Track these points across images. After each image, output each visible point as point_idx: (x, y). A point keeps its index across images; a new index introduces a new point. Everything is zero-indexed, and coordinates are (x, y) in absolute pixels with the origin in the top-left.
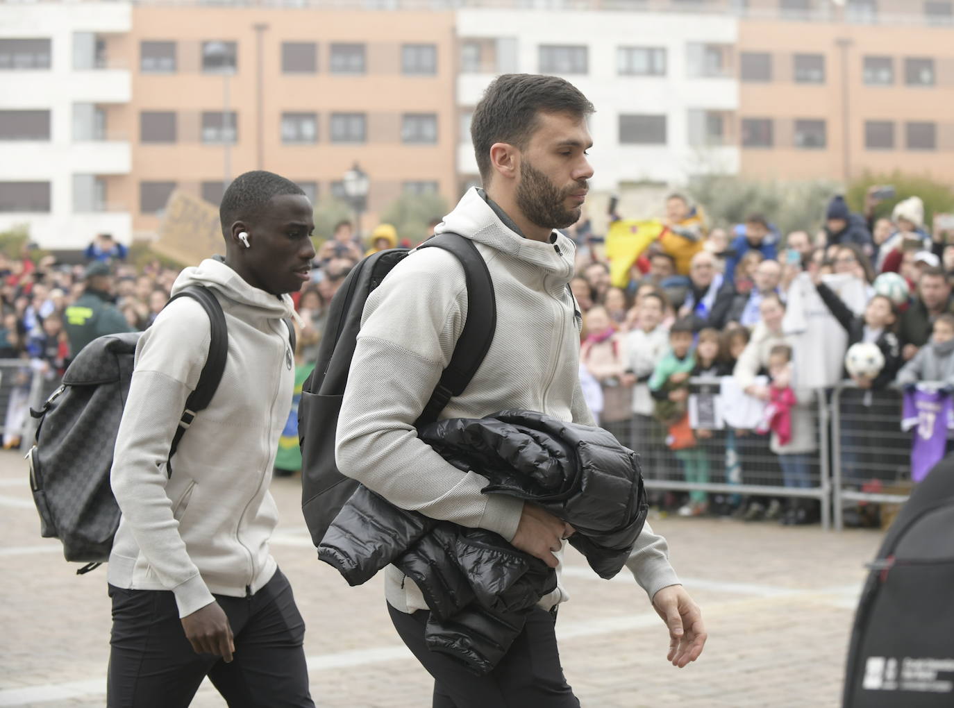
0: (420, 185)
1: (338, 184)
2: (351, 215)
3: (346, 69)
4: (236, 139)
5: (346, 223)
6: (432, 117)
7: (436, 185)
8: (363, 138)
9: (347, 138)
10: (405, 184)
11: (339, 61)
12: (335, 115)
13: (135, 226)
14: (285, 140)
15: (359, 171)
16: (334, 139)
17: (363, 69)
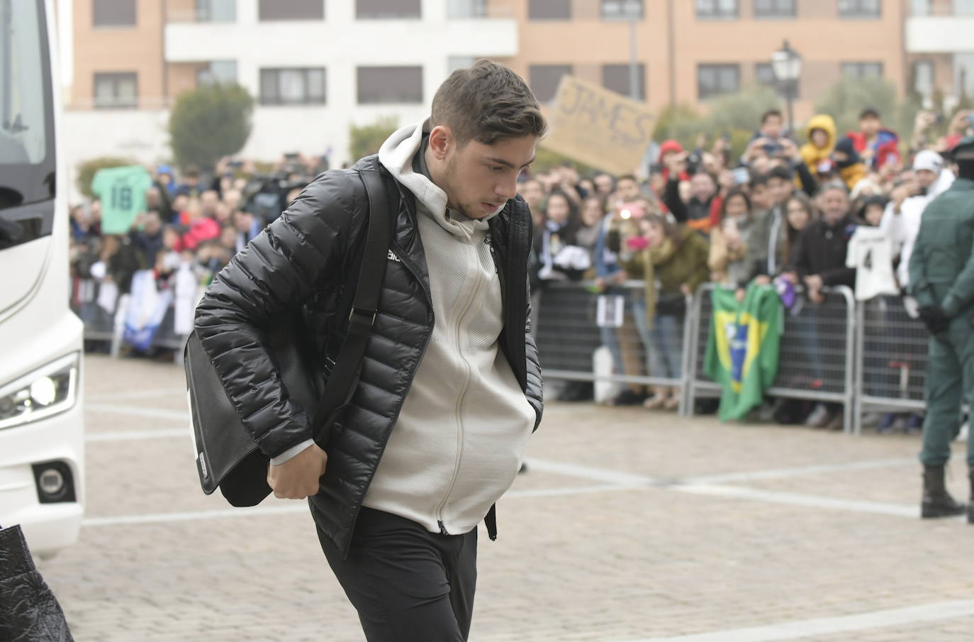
0: (861, 66)
1: (767, 65)
2: (781, 104)
4: (642, 14)
5: (775, 113)
7: (880, 66)
8: (793, 12)
9: (773, 12)
10: (844, 65)
14: (700, 14)
15: (786, 48)
16: (758, 13)
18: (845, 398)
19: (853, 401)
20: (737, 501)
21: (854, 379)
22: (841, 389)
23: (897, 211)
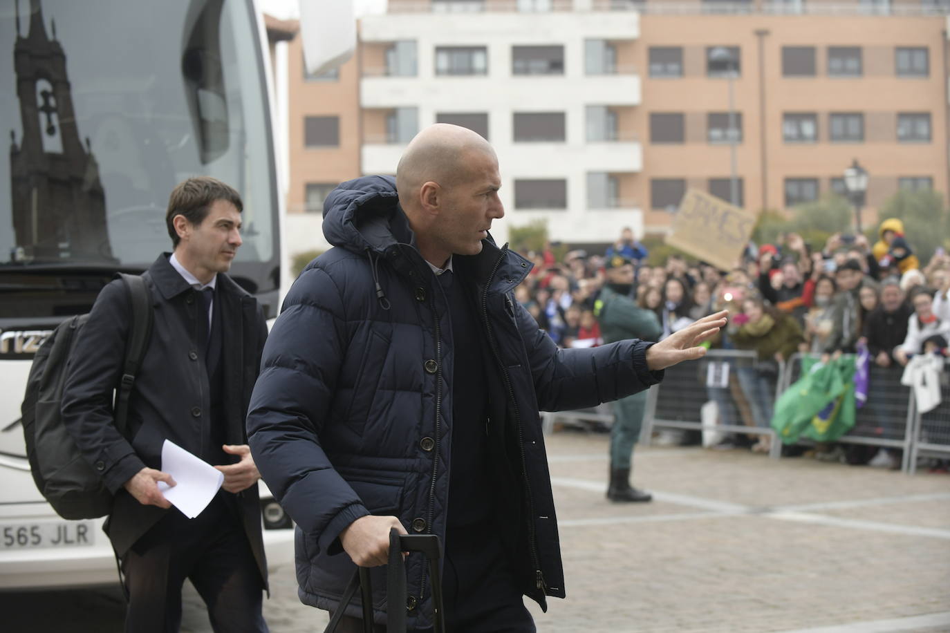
0: (915, 180)
1: (841, 179)
2: (852, 209)
3: (844, 71)
4: (740, 139)
6: (926, 116)
7: (930, 180)
8: (861, 137)
9: (845, 137)
10: (901, 179)
11: (837, 64)
12: (834, 115)
13: (646, 221)
14: (787, 139)
15: (856, 166)
16: (833, 138)
17: (859, 72)
18: (905, 444)
19: (911, 447)
20: (815, 527)
21: (913, 430)
22: (902, 438)
23: (944, 298)
